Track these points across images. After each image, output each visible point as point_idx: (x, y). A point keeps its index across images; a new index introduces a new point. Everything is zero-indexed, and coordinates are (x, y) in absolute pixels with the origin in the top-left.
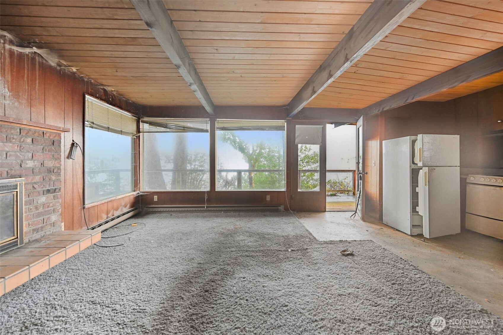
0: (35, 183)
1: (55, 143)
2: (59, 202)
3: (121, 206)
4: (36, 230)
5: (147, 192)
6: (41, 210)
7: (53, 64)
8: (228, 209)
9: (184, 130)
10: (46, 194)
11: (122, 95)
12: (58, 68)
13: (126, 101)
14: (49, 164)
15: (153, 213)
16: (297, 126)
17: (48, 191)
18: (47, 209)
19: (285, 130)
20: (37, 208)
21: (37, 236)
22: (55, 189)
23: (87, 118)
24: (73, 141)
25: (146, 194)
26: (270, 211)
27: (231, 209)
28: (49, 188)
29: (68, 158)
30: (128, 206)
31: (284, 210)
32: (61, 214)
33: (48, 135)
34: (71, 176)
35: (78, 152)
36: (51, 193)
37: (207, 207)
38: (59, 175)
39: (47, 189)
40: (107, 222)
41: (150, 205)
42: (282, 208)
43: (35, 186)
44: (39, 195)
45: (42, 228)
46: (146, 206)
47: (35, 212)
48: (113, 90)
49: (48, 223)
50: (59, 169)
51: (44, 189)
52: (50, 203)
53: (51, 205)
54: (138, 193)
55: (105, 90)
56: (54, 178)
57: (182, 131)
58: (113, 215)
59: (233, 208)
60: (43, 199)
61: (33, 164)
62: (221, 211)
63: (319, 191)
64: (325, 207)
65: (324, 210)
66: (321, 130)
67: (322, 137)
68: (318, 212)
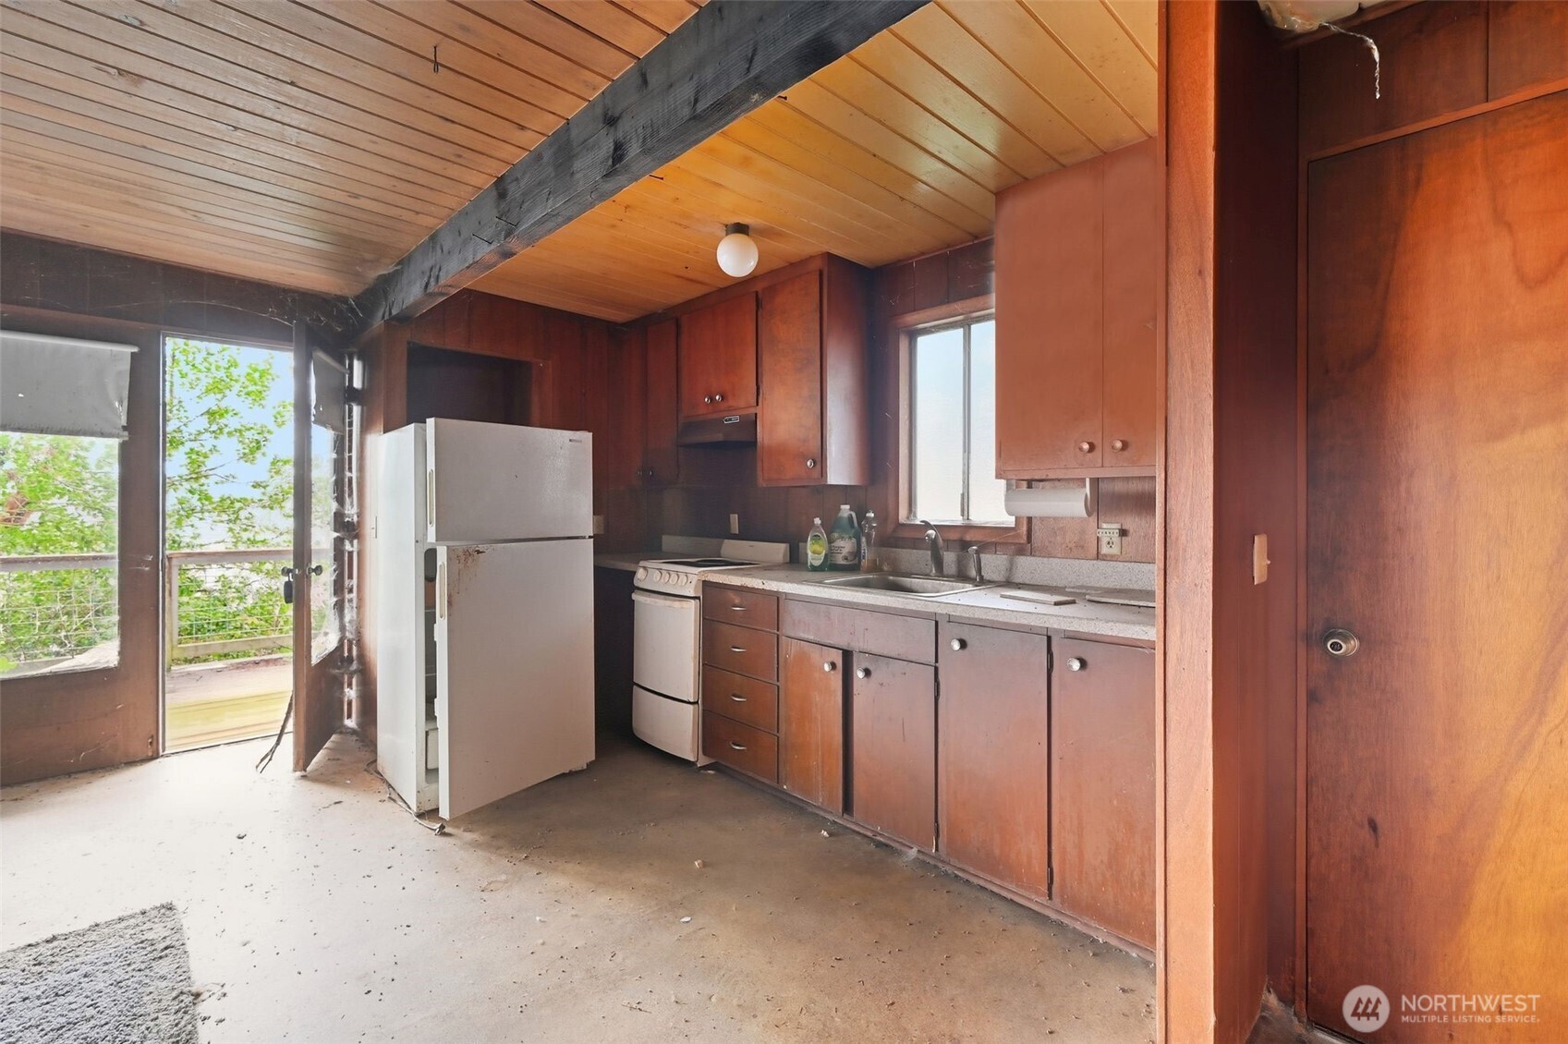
63: (112, 665)
64: (152, 737)
65: (150, 754)
66: (126, 366)
67: (129, 401)
68: (101, 768)
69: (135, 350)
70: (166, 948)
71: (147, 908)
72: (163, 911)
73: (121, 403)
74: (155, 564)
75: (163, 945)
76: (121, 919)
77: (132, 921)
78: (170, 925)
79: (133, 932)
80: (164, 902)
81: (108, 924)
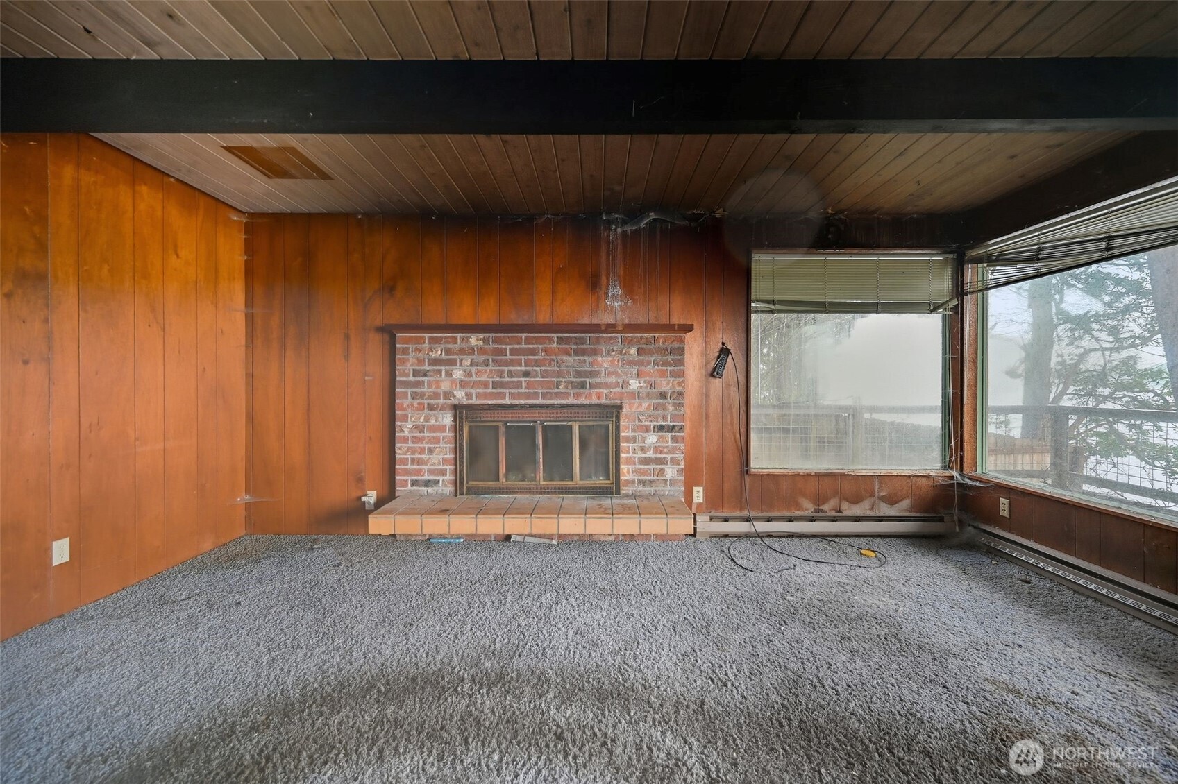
0: (642, 413)
2: (679, 449)
3: (872, 495)
4: (642, 483)
5: (982, 481)
6: (650, 454)
10: (658, 432)
12: (693, 224)
13: (897, 221)
14: (665, 385)
17: (662, 428)
18: (659, 456)
20: (644, 450)
21: (642, 490)
22: (674, 426)
23: (755, 295)
24: (723, 344)
25: (977, 484)
28: (664, 424)
29: (711, 376)
30: (906, 503)
32: (685, 471)
34: (719, 408)
35: (733, 365)
36: (666, 432)
39: (659, 424)
40: (815, 520)
41: (987, 525)
43: (644, 417)
44: (648, 431)
45: (651, 481)
46: (975, 525)
47: (639, 455)
48: (831, 212)
49: (661, 477)
50: (681, 394)
51: (655, 423)
52: (664, 447)
53: (666, 450)
54: (954, 477)
56: (671, 408)
58: (842, 512)
60: (653, 438)
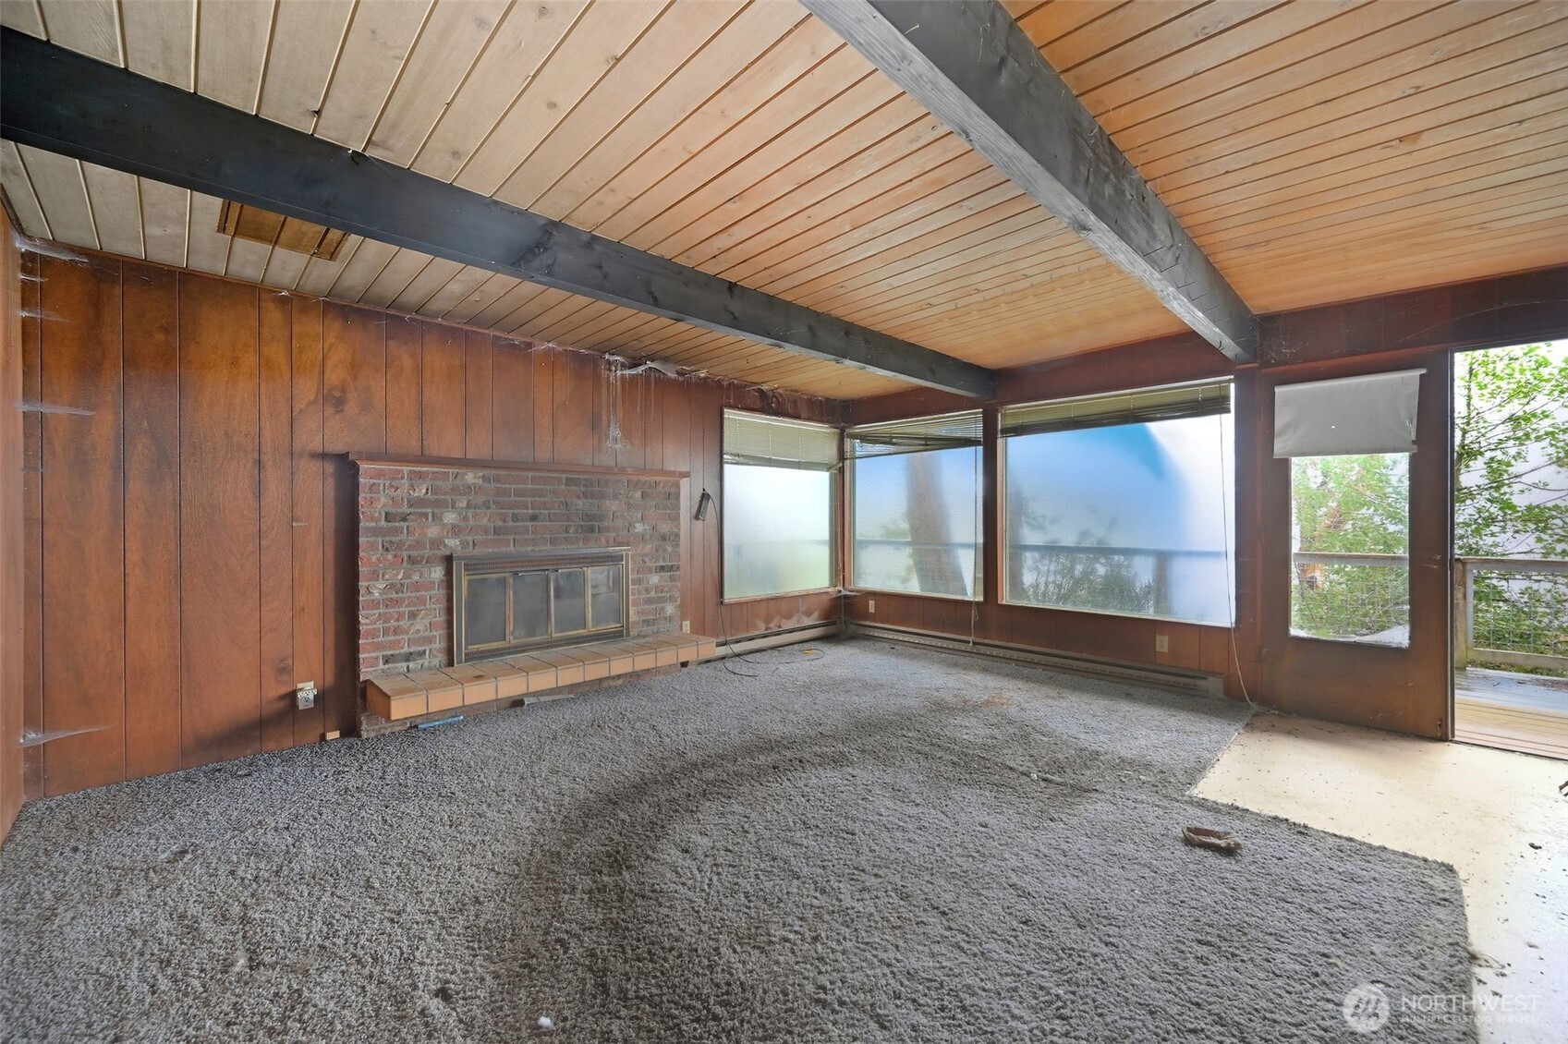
0: (645, 555)
1: (673, 496)
2: (676, 587)
3: (798, 612)
4: (646, 622)
5: (857, 591)
6: (653, 594)
7: (673, 375)
8: (1030, 657)
9: (927, 445)
10: (659, 572)
11: (796, 391)
12: (681, 379)
13: (809, 400)
14: (665, 528)
15: (865, 639)
16: (1278, 390)
17: (662, 568)
18: (660, 595)
19: (1229, 411)
20: (647, 590)
21: (647, 630)
22: (672, 566)
23: (726, 448)
24: (704, 490)
25: (855, 594)
26: (1169, 687)
27: (1036, 658)
28: (664, 564)
29: (697, 518)
30: (816, 615)
31: (1222, 696)
32: (680, 606)
33: (662, 485)
34: (701, 548)
35: (711, 509)
36: (665, 572)
37: (974, 643)
38: (678, 545)
39: (660, 564)
40: (765, 636)
41: (862, 620)
42: (1213, 685)
43: (647, 559)
44: (651, 572)
45: (654, 620)
46: (852, 622)
47: (644, 596)
48: (776, 386)
49: (662, 615)
50: (677, 536)
51: (657, 564)
52: (664, 586)
53: (666, 589)
54: (840, 591)
55: (761, 391)
56: (670, 549)
57: (922, 448)
58: (780, 627)
59: (1044, 659)
60: (655, 579)
61: (643, 528)
62: (1032, 664)
63: (1404, 647)
64: (1441, 720)
65: (1439, 735)
66: (1415, 388)
67: (1418, 419)
68: (1394, 732)
69: (1424, 371)
70: (1445, 900)
71: (1430, 859)
72: (1443, 868)
73: (1411, 422)
74: (1443, 563)
75: (1441, 895)
76: (1405, 855)
77: (1415, 862)
78: (1451, 884)
79: (1415, 870)
80: (1446, 861)
81: (1394, 853)
